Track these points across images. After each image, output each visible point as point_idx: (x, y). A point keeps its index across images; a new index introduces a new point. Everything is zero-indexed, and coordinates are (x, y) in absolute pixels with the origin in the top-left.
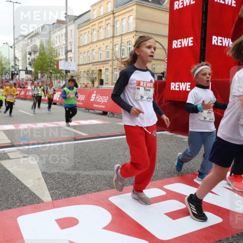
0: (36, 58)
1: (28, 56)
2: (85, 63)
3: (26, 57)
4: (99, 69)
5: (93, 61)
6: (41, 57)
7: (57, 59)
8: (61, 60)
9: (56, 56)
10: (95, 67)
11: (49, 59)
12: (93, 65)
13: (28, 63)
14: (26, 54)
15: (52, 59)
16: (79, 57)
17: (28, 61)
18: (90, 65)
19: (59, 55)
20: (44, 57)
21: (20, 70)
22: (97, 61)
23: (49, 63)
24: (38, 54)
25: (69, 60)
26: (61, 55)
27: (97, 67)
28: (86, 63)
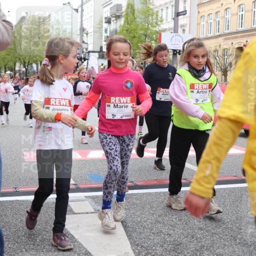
0: (119, 30)
1: (105, 25)
2: (209, 35)
3: (102, 27)
4: (237, 46)
5: (227, 31)
6: (128, 26)
7: (157, 29)
8: (165, 30)
9: (156, 23)
10: (230, 42)
11: (142, 29)
12: (226, 39)
13: (104, 39)
14: (102, 22)
15: (148, 28)
16: (198, 24)
17: (104, 35)
18: (221, 40)
19: (162, 21)
20: (133, 26)
21: (89, 52)
22: (235, 30)
23: (143, 37)
24: (122, 21)
25: (180, 30)
26: (164, 21)
27: (235, 41)
28: (212, 35)
